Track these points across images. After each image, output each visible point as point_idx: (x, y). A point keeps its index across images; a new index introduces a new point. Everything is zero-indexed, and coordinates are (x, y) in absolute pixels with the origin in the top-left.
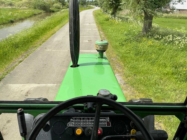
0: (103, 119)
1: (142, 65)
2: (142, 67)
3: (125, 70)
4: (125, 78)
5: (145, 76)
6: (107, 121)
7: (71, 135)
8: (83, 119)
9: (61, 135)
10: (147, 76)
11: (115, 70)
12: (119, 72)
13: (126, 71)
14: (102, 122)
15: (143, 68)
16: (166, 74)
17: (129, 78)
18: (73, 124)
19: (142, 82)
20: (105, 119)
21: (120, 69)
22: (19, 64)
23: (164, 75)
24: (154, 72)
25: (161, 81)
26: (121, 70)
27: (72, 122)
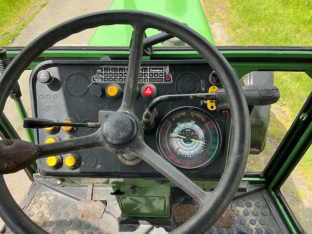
0: (157, 70)
1: (266, 5)
2: (265, 9)
3: (232, 16)
4: (231, 30)
5: (268, 27)
6: (165, 72)
7: (99, 96)
8: (121, 69)
9: (81, 96)
10: (272, 27)
11: (214, 17)
12: (221, 20)
13: (235, 17)
14: (156, 75)
15: (267, 12)
16: (309, 23)
17: (238, 30)
18: (102, 78)
19: (261, 37)
20: (162, 71)
21: (223, 14)
22: (41, 9)
23: (304, 24)
24: (286, 19)
25: (296, 35)
26: (224, 17)
27: (101, 75)
